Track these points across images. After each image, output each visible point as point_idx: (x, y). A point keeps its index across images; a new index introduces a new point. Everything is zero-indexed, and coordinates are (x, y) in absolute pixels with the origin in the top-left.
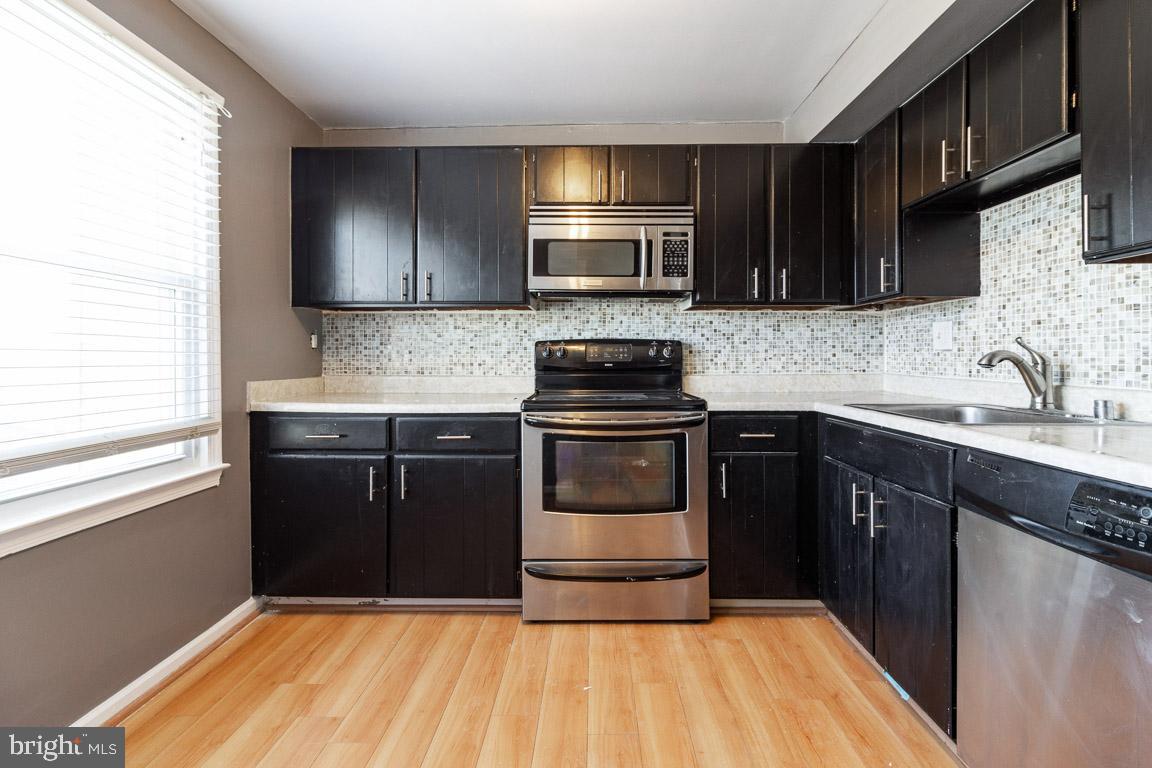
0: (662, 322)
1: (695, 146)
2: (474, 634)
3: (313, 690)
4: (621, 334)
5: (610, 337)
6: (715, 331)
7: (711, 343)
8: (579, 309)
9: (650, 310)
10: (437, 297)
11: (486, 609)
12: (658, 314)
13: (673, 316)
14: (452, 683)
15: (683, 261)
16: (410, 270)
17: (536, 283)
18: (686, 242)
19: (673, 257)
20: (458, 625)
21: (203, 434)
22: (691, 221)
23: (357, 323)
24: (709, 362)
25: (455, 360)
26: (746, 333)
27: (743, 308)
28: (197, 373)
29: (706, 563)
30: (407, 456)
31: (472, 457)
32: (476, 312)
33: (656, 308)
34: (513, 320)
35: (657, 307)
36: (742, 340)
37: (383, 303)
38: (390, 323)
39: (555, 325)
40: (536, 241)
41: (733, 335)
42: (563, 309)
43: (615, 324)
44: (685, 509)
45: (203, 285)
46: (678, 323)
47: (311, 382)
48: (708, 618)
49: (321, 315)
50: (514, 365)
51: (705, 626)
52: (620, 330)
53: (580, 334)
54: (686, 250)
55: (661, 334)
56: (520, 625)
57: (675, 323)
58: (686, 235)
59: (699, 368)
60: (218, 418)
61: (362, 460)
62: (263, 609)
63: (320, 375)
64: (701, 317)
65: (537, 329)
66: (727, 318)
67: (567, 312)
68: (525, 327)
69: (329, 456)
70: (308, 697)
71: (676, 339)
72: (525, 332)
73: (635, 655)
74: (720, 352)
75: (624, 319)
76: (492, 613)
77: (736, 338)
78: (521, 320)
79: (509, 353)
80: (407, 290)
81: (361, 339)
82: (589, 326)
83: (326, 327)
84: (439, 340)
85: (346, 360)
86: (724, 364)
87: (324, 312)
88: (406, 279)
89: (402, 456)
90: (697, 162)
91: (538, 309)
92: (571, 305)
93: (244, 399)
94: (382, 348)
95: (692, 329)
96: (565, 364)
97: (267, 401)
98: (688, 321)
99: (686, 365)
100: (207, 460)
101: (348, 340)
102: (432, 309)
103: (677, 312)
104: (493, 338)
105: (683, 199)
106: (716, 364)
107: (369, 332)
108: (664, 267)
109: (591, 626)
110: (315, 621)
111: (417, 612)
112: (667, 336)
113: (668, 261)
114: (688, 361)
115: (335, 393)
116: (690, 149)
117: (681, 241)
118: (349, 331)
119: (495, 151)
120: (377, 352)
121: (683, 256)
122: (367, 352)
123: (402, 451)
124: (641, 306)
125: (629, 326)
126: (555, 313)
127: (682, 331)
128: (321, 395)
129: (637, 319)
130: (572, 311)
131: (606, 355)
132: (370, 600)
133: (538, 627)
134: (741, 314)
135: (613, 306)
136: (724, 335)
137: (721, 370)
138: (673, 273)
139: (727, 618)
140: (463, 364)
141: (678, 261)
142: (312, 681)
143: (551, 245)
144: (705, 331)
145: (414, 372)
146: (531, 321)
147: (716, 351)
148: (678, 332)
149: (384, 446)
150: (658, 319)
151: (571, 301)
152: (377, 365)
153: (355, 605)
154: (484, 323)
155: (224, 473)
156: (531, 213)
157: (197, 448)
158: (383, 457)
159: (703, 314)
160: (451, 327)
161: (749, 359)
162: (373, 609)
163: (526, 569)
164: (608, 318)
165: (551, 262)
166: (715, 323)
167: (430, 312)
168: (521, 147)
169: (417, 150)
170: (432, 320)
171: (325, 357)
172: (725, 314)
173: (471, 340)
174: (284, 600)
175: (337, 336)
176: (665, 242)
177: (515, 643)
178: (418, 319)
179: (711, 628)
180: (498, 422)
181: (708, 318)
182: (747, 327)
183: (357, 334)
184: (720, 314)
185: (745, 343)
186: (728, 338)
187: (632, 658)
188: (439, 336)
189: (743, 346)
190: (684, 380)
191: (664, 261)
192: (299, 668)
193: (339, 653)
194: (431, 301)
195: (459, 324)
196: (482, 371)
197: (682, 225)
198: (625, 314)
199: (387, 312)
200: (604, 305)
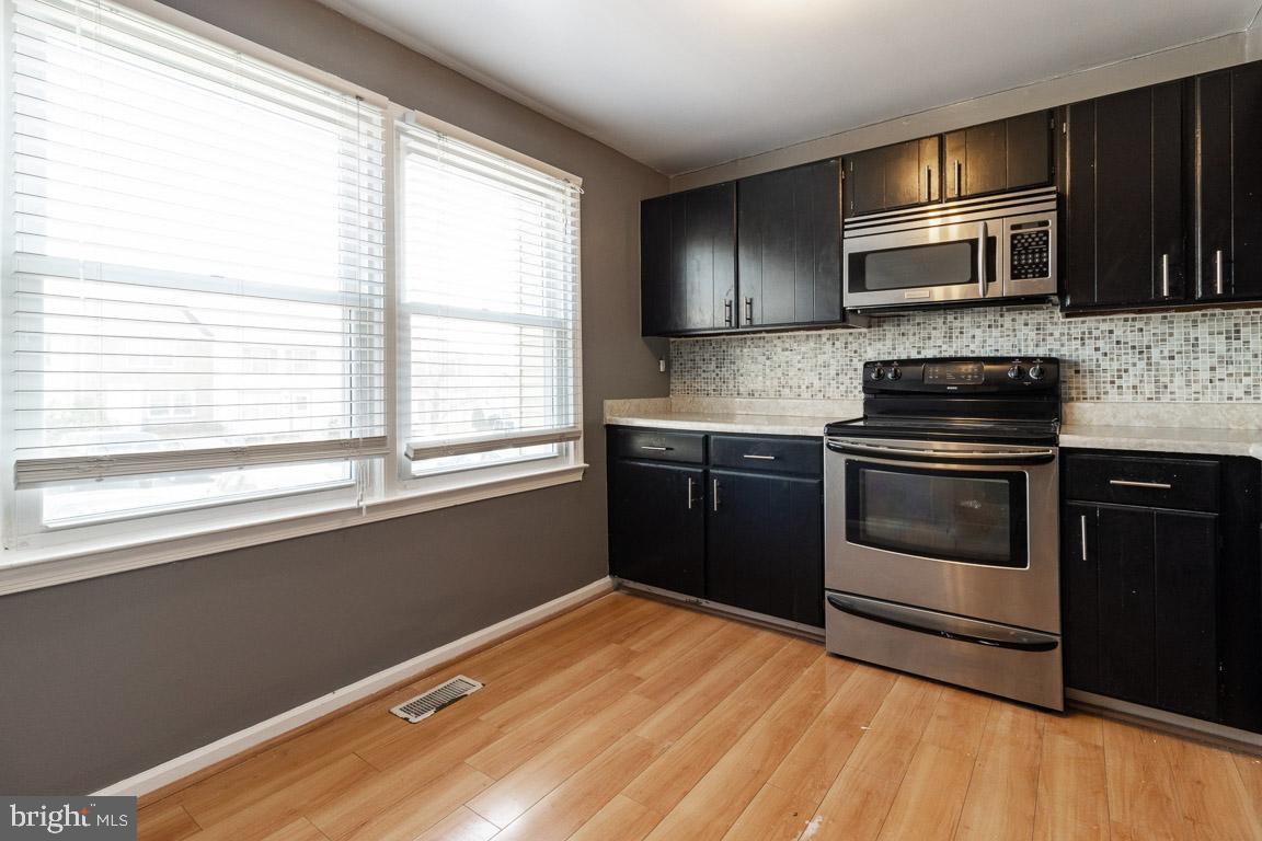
0: (1033, 335)
1: (1064, 106)
2: (777, 649)
3: (633, 654)
4: (973, 352)
5: (959, 355)
6: (1118, 342)
7: (1112, 359)
8: (919, 324)
9: (1013, 320)
10: (757, 321)
11: (795, 633)
12: (1026, 324)
13: (1049, 326)
14: (737, 683)
15: (1040, 258)
16: (732, 297)
17: (852, 300)
18: (1046, 233)
19: (1027, 254)
20: (764, 638)
21: (569, 439)
22: (1053, 205)
23: (697, 349)
24: (1109, 386)
25: (783, 383)
26: (1174, 344)
27: (1167, 310)
28: (566, 392)
29: (1058, 639)
30: (720, 472)
31: (777, 477)
32: (803, 333)
33: (1022, 317)
34: (842, 339)
35: (1024, 316)
36: (1166, 354)
37: (711, 329)
38: (724, 348)
39: (889, 343)
40: (851, 255)
41: (1149, 347)
42: (899, 325)
43: (966, 340)
44: (1025, 567)
45: (570, 326)
46: (1057, 334)
47: (659, 401)
48: (1060, 708)
49: (669, 343)
50: (843, 388)
51: (1056, 719)
52: (972, 347)
53: (919, 353)
54: (1046, 243)
55: (1030, 350)
56: (823, 656)
57: (1051, 334)
58: (1046, 223)
59: (1091, 393)
60: (580, 427)
61: (684, 472)
62: (618, 588)
63: (668, 396)
64: (1093, 325)
65: (868, 348)
66: (1138, 325)
67: (903, 329)
68: (854, 346)
69: (661, 466)
70: (627, 657)
71: (1054, 355)
72: (855, 352)
73: (939, 717)
74: (1126, 371)
75: (978, 332)
76: (800, 637)
77: (1155, 353)
78: (850, 339)
79: (838, 374)
80: (731, 315)
81: (700, 363)
82: (932, 343)
83: (673, 353)
84: (768, 363)
85: (688, 382)
86: (1134, 387)
87: (672, 339)
88: (730, 306)
89: (716, 471)
90: (1066, 128)
91: (870, 327)
92: (909, 320)
93: (602, 415)
94: (717, 371)
95: (1079, 342)
96: (898, 387)
97: (620, 416)
98: (1072, 332)
99: (1070, 388)
100: (574, 459)
101: (690, 364)
102: (760, 332)
103: (1055, 320)
104: (821, 359)
105: (1045, 179)
106: (1120, 387)
107: (707, 356)
108: (1013, 267)
109: (901, 677)
110: (650, 606)
111: (732, 620)
112: (1041, 352)
113: (1019, 260)
114: (1072, 385)
115: (679, 412)
116: (1052, 114)
117: (1039, 232)
118: (691, 356)
119: (809, 168)
120: (714, 375)
121: (1041, 251)
122: (704, 375)
123: (716, 467)
124: (1002, 316)
125: (985, 341)
126: (890, 331)
127: (1062, 345)
128: (668, 413)
129: (995, 332)
130: (910, 327)
131: (950, 376)
132: (694, 599)
133: (841, 662)
134: (1165, 318)
135: (962, 318)
136: (1133, 347)
137: (1128, 396)
138: (1026, 273)
139: (1095, 719)
140: (791, 387)
141: (1034, 259)
142: (633, 648)
143: (868, 258)
144: (1100, 344)
145: (745, 394)
146: (862, 340)
147: (1119, 370)
148: (1056, 346)
149: (701, 461)
150: (1025, 330)
151: (909, 315)
152: (713, 387)
153: (682, 601)
154: (812, 344)
155: (585, 471)
156: (846, 227)
157: (567, 450)
158: (700, 471)
159: (1098, 321)
160: (779, 350)
161: (1179, 380)
162: (695, 607)
163: (829, 599)
164: (956, 333)
165: (868, 277)
166: (1118, 332)
167: (759, 335)
168: (836, 158)
169: (738, 182)
170: (761, 343)
171: (673, 380)
172: (1134, 320)
173: (799, 362)
174: (631, 584)
175: (681, 361)
176: (1013, 237)
177: (810, 669)
178: (749, 343)
179: (1065, 723)
180: (801, 446)
181: (1105, 326)
182: (1175, 336)
183: (697, 358)
184: (1126, 320)
185: (1172, 358)
186: (1141, 353)
187: (934, 719)
188: (768, 359)
189: (1167, 362)
190: (1066, 408)
191: (1012, 260)
192: (628, 636)
193: (657, 635)
194: (751, 326)
195: (787, 346)
196: (810, 394)
197: (1042, 212)
198: (979, 327)
199: (722, 337)
200: (950, 318)
